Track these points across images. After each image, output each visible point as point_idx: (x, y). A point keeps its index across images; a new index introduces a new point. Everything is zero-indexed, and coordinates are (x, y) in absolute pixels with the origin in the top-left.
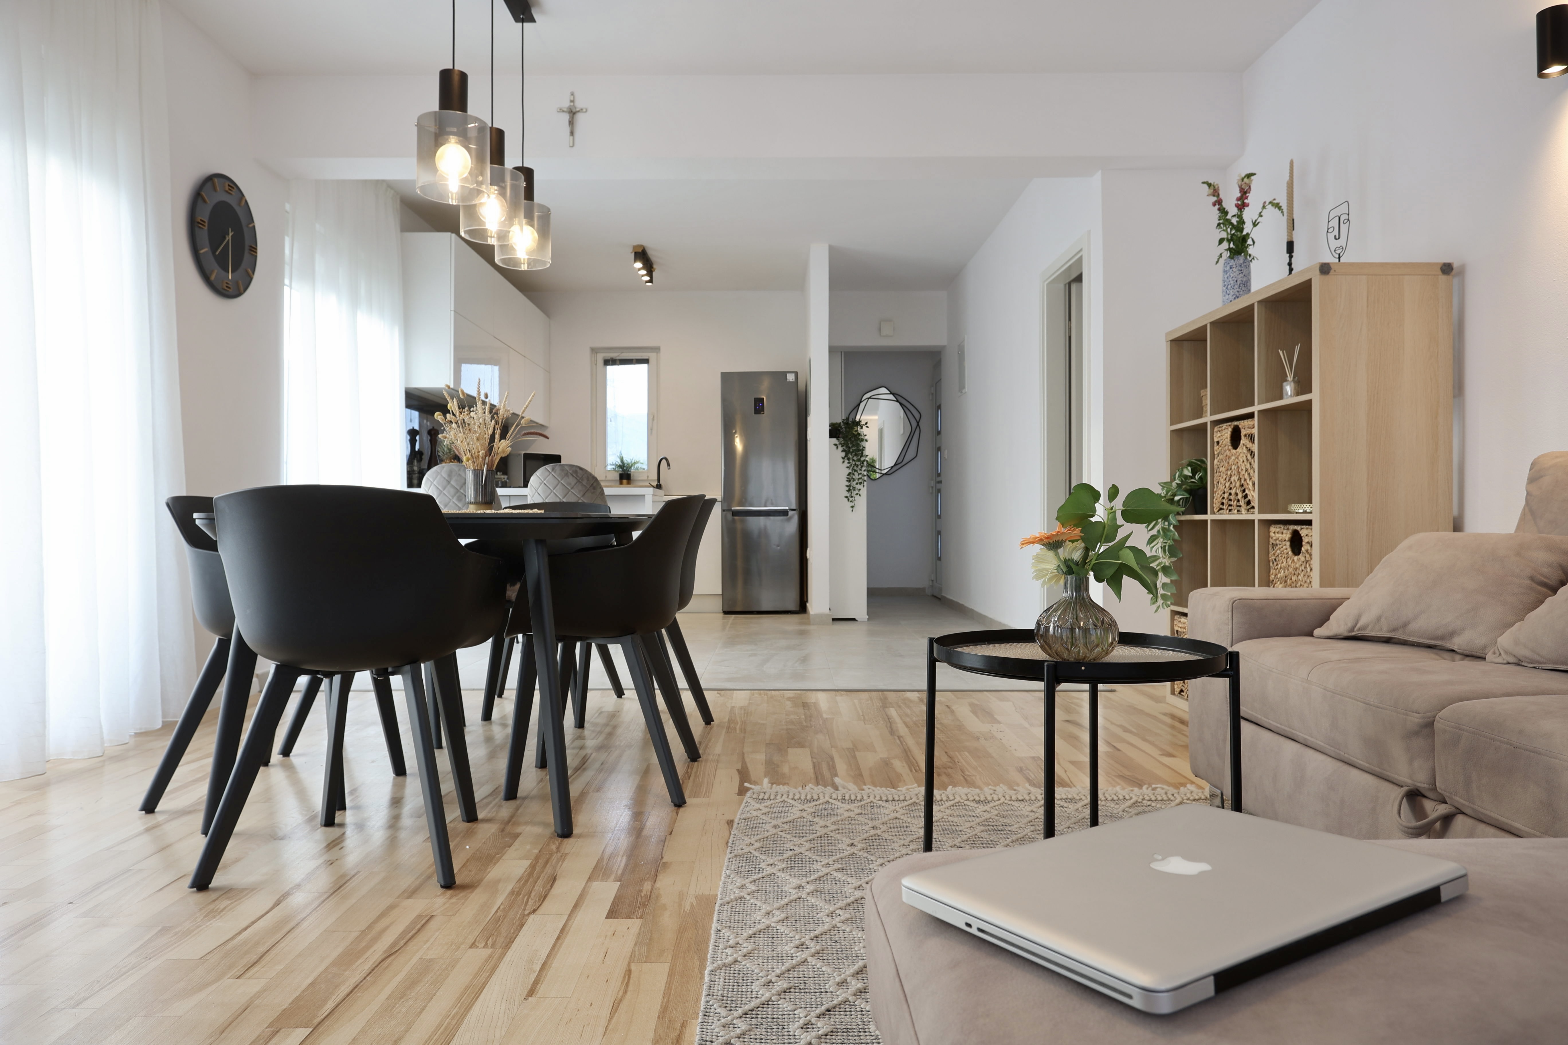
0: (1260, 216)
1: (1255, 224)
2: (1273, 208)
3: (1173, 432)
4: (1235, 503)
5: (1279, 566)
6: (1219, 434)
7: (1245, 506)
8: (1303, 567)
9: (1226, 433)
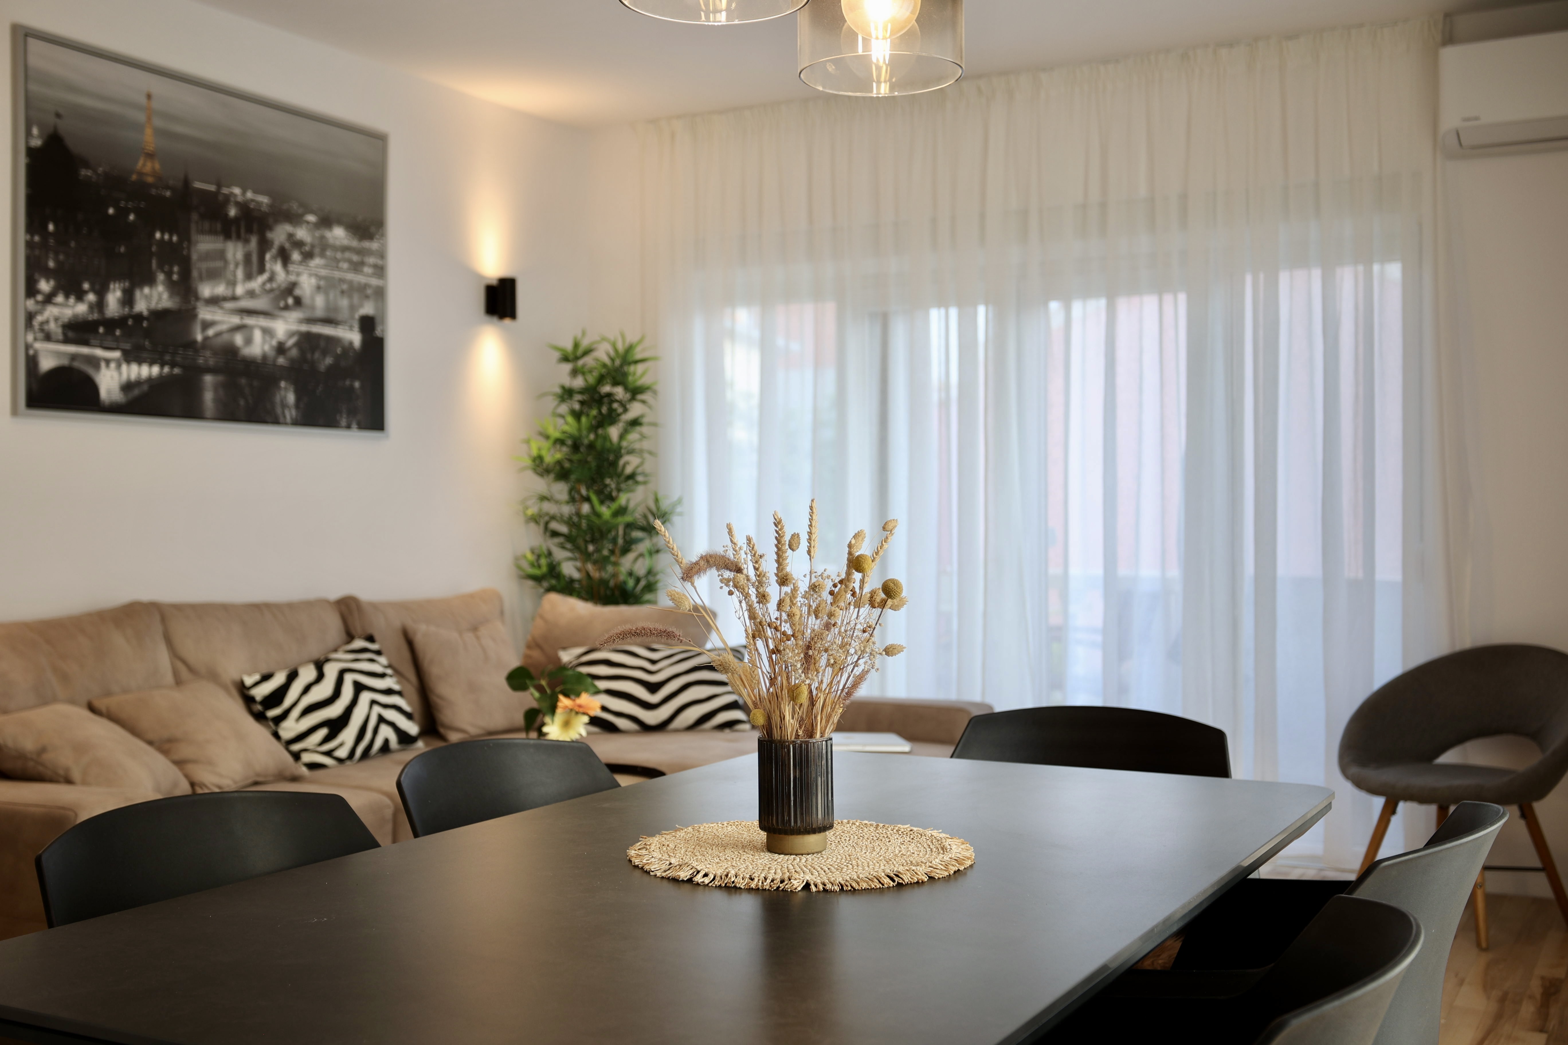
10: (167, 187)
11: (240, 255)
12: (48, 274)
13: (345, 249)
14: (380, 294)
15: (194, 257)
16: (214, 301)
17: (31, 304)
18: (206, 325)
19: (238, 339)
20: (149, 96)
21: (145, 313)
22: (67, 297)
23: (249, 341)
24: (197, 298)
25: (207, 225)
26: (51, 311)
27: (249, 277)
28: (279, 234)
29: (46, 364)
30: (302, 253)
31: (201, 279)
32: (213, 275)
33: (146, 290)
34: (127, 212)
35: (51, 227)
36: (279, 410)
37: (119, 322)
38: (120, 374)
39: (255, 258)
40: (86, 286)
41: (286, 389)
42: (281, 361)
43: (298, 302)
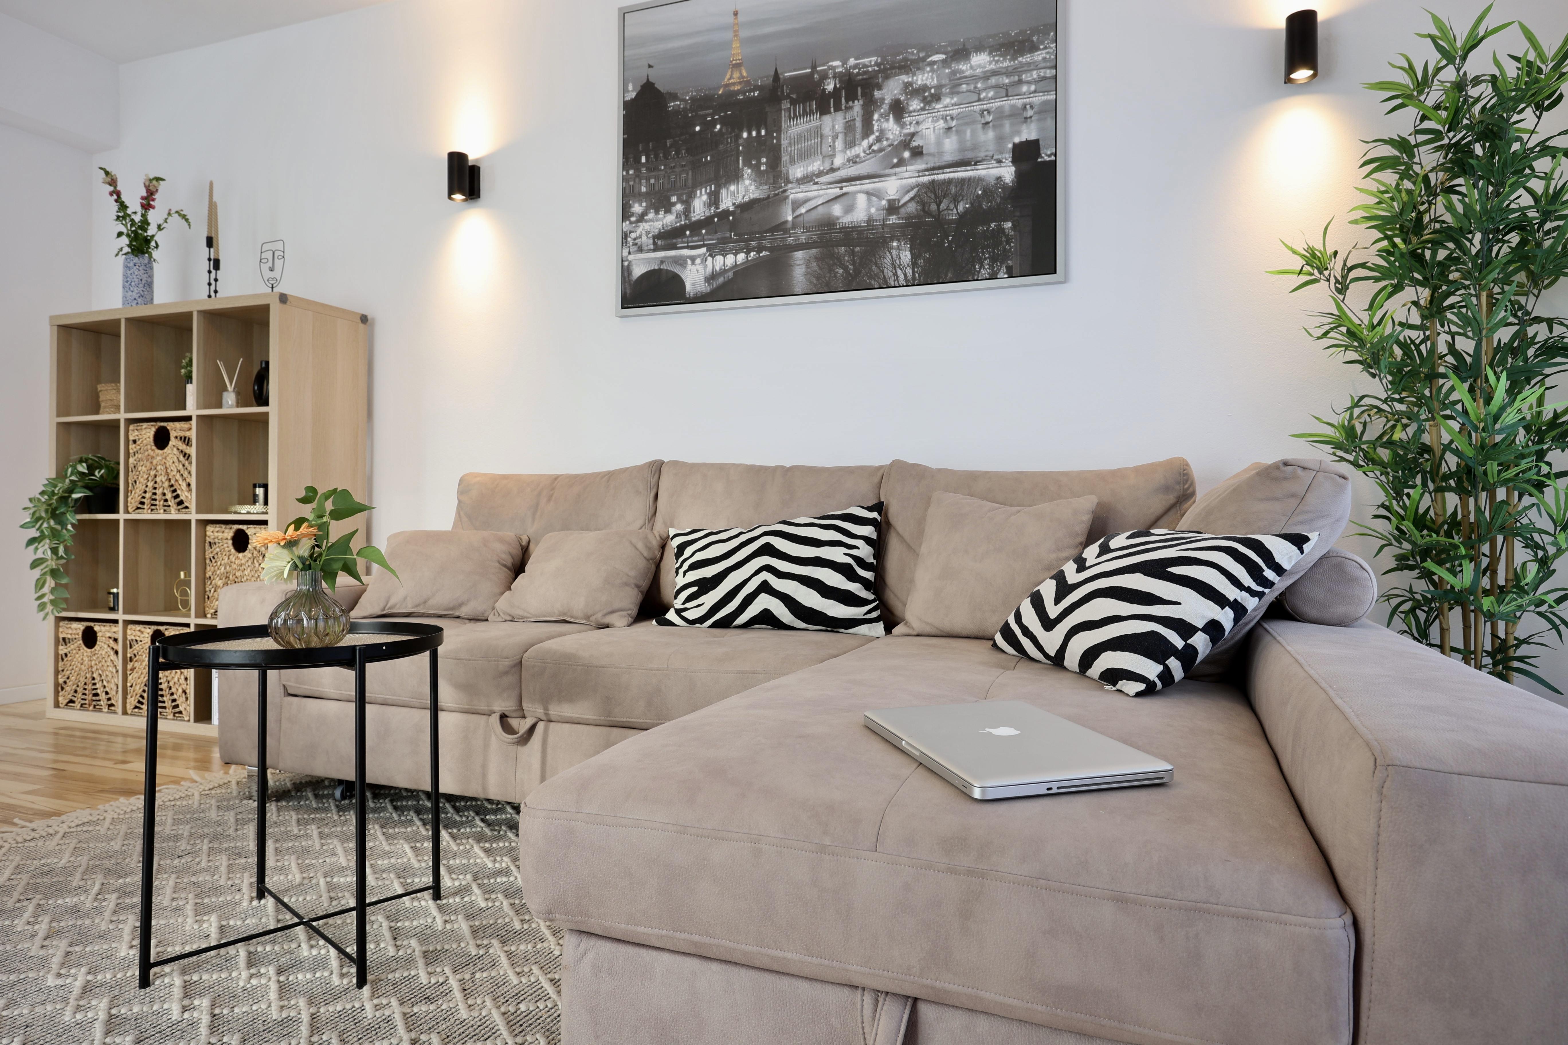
0: (166, 221)
1: (159, 227)
2: (179, 218)
3: (59, 424)
4: (162, 502)
5: (219, 563)
6: (136, 433)
7: (175, 506)
8: (250, 563)
9: (148, 433)
10: (756, 88)
11: (839, 127)
12: (639, 197)
13: (986, 76)
14: (1052, 110)
15: (784, 143)
16: (808, 179)
17: (626, 226)
18: (796, 205)
19: (837, 210)
20: (736, 14)
21: (731, 209)
22: (657, 213)
23: (849, 209)
24: (788, 181)
25: (799, 108)
26: (644, 227)
27: (850, 144)
28: (891, 90)
29: (638, 271)
30: (924, 100)
31: (792, 161)
32: (805, 155)
33: (733, 188)
34: (714, 123)
35: (643, 159)
36: (888, 273)
37: (707, 222)
38: (706, 266)
39: (858, 124)
40: (674, 199)
41: (899, 248)
42: (893, 220)
43: (917, 153)
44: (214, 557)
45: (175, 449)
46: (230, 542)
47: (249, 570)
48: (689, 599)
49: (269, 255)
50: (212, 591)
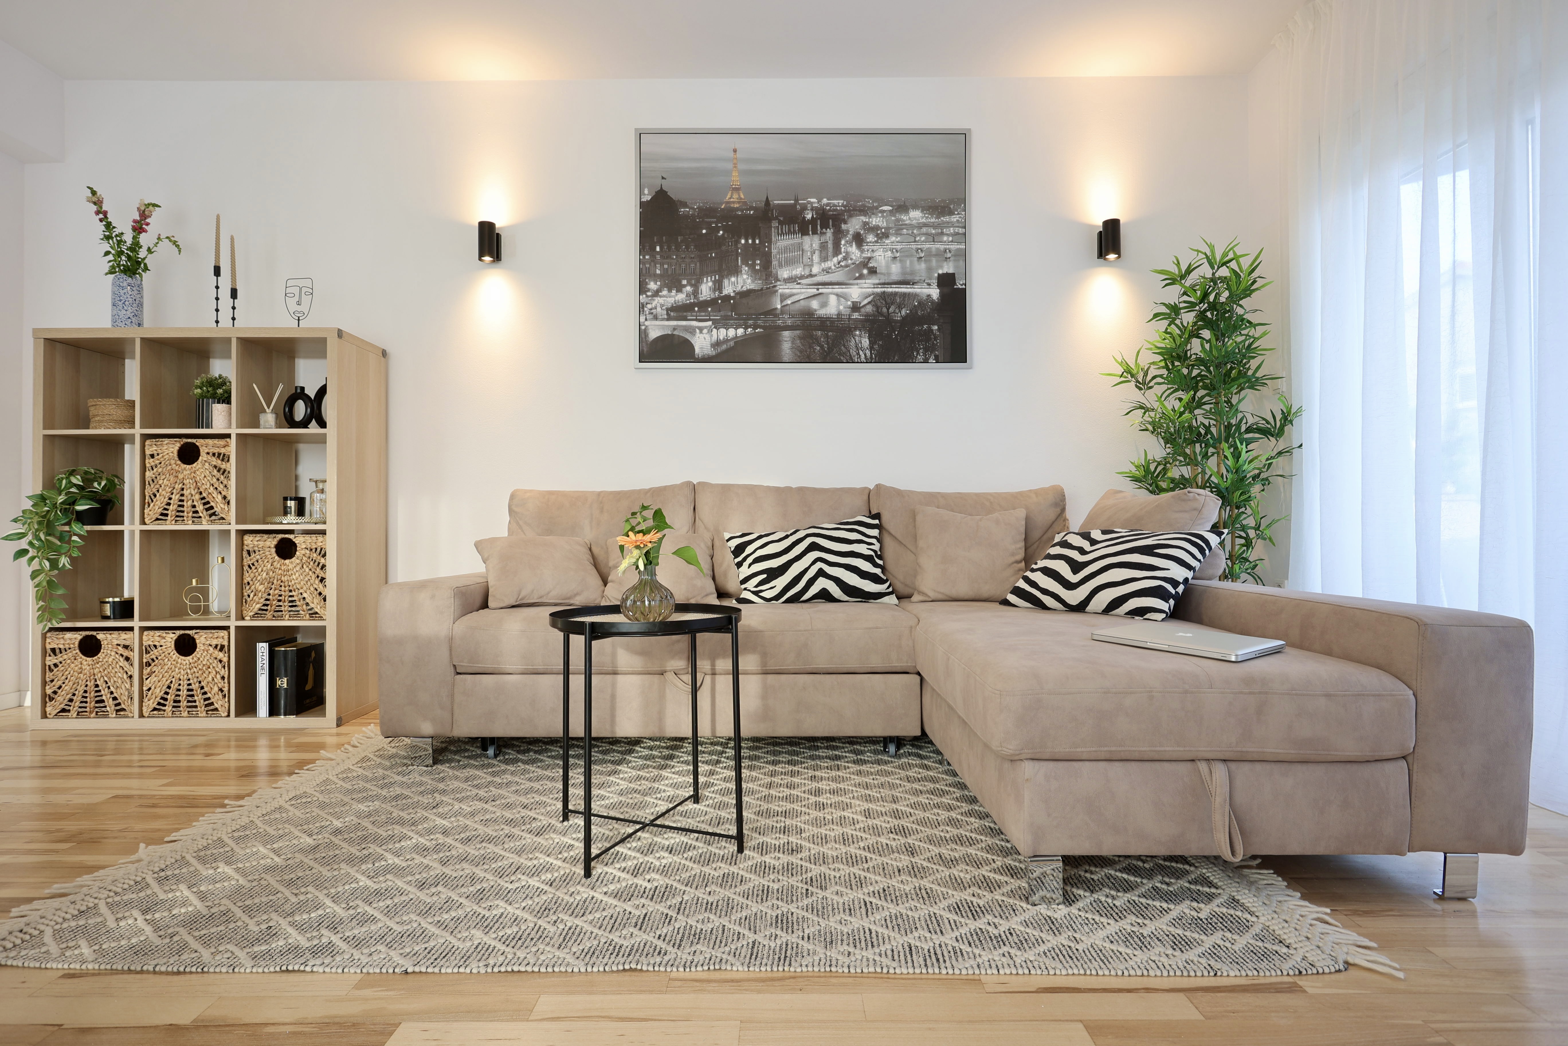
0: (156, 245)
1: (149, 250)
3: (46, 437)
4: (191, 514)
5: (260, 570)
6: (155, 448)
7: (207, 518)
8: (298, 568)
9: (172, 448)
10: (751, 208)
11: (816, 245)
12: (655, 277)
13: (920, 226)
14: (963, 256)
15: (774, 251)
16: (792, 280)
17: (643, 298)
18: (784, 298)
19: (815, 304)
20: (735, 151)
21: (732, 294)
22: (670, 291)
23: (824, 305)
24: (777, 280)
25: (785, 228)
26: (658, 301)
27: (824, 259)
28: (854, 225)
29: (653, 334)
30: (877, 235)
31: (780, 266)
32: (790, 262)
33: (733, 279)
34: (717, 229)
35: (658, 249)
36: (853, 352)
37: (712, 302)
38: (712, 336)
39: (830, 245)
40: (684, 282)
41: (860, 336)
42: (856, 316)
43: (873, 271)
44: (253, 564)
45: (207, 464)
46: (274, 550)
47: (297, 575)
48: (761, 583)
49: (296, 291)
50: (252, 596)
